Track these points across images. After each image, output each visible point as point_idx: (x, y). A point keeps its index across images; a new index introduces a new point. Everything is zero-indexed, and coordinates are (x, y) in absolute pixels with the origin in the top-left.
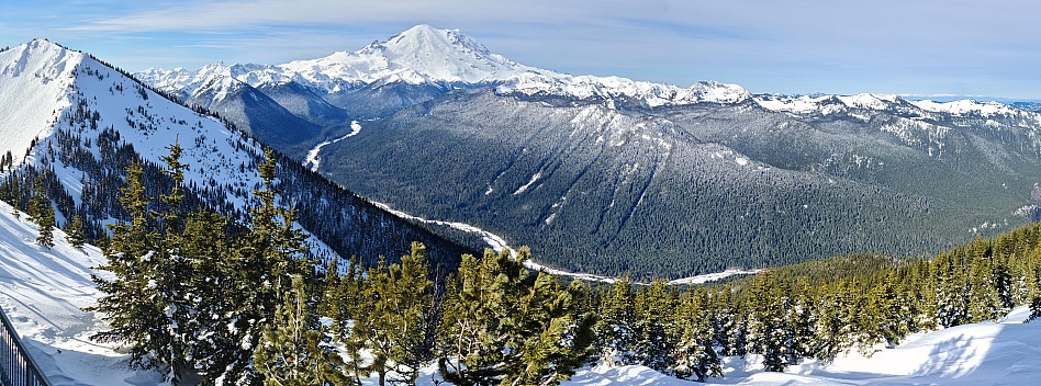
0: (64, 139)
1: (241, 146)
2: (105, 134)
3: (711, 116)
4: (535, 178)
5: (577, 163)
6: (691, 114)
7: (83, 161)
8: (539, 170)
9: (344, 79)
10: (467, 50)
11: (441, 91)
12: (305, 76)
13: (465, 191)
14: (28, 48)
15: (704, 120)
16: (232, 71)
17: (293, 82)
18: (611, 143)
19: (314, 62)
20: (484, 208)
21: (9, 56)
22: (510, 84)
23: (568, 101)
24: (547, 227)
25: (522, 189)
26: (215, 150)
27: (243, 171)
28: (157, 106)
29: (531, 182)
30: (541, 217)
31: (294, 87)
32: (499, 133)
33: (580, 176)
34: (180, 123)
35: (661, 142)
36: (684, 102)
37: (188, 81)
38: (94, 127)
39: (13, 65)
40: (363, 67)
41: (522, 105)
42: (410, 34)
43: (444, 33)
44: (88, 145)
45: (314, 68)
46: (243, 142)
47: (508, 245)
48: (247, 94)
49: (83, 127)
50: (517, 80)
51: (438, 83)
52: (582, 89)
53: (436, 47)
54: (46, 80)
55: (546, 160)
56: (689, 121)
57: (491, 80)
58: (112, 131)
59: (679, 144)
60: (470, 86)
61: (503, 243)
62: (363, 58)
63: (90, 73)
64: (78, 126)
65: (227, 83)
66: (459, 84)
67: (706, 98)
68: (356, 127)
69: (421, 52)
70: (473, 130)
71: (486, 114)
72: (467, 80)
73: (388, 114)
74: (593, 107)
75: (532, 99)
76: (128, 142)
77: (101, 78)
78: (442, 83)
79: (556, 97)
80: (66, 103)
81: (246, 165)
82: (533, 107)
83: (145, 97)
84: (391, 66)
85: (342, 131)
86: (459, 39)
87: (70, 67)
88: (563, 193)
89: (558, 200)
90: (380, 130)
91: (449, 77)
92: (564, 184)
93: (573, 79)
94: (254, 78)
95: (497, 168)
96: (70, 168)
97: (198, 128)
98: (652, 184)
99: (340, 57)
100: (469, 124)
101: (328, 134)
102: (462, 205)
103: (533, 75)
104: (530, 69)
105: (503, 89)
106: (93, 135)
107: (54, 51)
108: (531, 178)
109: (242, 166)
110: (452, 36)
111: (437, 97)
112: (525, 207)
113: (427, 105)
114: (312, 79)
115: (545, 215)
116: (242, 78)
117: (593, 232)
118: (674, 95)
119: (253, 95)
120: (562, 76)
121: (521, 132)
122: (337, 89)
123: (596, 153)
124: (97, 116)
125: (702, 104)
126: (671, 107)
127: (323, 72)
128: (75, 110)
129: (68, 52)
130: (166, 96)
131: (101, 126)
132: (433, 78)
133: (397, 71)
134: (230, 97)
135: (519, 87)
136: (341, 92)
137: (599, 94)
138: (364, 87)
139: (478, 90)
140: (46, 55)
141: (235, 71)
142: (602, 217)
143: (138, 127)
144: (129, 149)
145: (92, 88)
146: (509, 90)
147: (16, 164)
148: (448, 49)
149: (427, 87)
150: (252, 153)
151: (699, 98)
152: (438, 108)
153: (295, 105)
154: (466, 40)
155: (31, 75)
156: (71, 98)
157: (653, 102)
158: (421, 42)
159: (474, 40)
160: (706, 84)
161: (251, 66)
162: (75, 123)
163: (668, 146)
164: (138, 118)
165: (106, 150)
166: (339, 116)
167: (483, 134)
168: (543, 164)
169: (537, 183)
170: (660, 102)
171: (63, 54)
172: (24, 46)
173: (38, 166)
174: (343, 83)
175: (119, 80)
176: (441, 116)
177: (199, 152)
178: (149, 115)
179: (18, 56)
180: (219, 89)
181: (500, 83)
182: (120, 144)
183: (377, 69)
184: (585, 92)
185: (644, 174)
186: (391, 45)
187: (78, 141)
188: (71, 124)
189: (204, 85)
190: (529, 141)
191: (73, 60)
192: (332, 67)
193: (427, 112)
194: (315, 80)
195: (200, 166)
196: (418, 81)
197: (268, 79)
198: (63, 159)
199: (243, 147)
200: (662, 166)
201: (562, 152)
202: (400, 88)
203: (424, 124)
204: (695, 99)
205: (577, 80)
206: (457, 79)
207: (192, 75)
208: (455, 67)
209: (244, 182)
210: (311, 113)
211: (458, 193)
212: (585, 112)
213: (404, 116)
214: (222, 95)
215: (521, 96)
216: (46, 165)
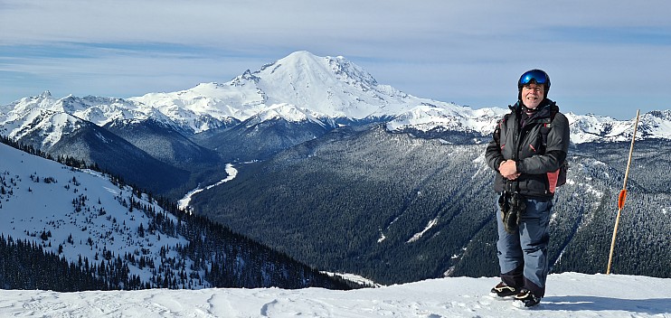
3: (664, 157)
4: (431, 224)
5: (480, 208)
8: (435, 216)
9: (214, 115)
10: (351, 81)
11: (325, 130)
12: (165, 112)
13: (356, 239)
15: (651, 163)
17: (150, 120)
19: (175, 95)
20: (377, 257)
22: (402, 119)
23: (468, 137)
25: (417, 236)
29: (427, 229)
30: (439, 269)
31: (152, 126)
32: (392, 174)
33: (484, 223)
35: (590, 189)
36: (622, 139)
40: (235, 102)
41: (417, 143)
42: (288, 62)
43: (326, 61)
45: (176, 102)
48: (90, 133)
50: (411, 115)
51: (321, 119)
52: (484, 123)
53: (317, 77)
55: (444, 204)
57: (379, 115)
59: (615, 192)
60: (356, 122)
62: (234, 91)
66: (343, 120)
67: (656, 134)
68: (231, 172)
69: (300, 83)
70: (362, 172)
71: (375, 154)
72: (352, 115)
73: (267, 156)
75: (427, 136)
78: (325, 120)
79: (455, 133)
82: (430, 145)
84: (266, 101)
85: (215, 176)
86: (343, 68)
88: (465, 243)
89: (458, 251)
90: (259, 173)
91: (332, 112)
92: (465, 233)
93: (473, 112)
94: (97, 114)
95: (389, 212)
98: (574, 240)
100: (358, 165)
101: (198, 180)
102: (353, 254)
103: (427, 108)
104: (425, 101)
105: (393, 126)
108: (426, 225)
110: (334, 65)
111: (320, 136)
112: (421, 257)
113: (310, 145)
114: (173, 116)
115: (443, 267)
116: (83, 114)
118: (608, 128)
120: (460, 109)
121: (415, 173)
122: (205, 127)
125: (648, 142)
126: (603, 144)
127: (187, 108)
132: (315, 114)
133: (274, 106)
134: (68, 139)
135: (413, 123)
136: (210, 131)
138: (237, 125)
139: (365, 127)
141: (70, 106)
146: (401, 126)
148: (330, 80)
149: (308, 125)
151: (645, 134)
152: (323, 148)
153: (155, 147)
154: (350, 69)
157: (577, 139)
158: (300, 72)
159: (360, 69)
163: (599, 194)
166: (210, 160)
167: (374, 176)
168: (440, 209)
169: (434, 229)
170: (587, 138)
174: (212, 120)
176: (326, 157)
180: (50, 130)
181: (391, 119)
183: (252, 104)
184: (488, 127)
185: (565, 227)
186: (265, 75)
190: (424, 182)
193: (311, 153)
196: (298, 117)
197: (117, 115)
200: (589, 219)
201: (463, 196)
202: (277, 126)
203: (308, 166)
204: (639, 135)
205: (479, 113)
206: (341, 114)
208: (339, 101)
210: (177, 156)
211: (347, 240)
213: (285, 158)
214: (55, 136)
215: (418, 134)
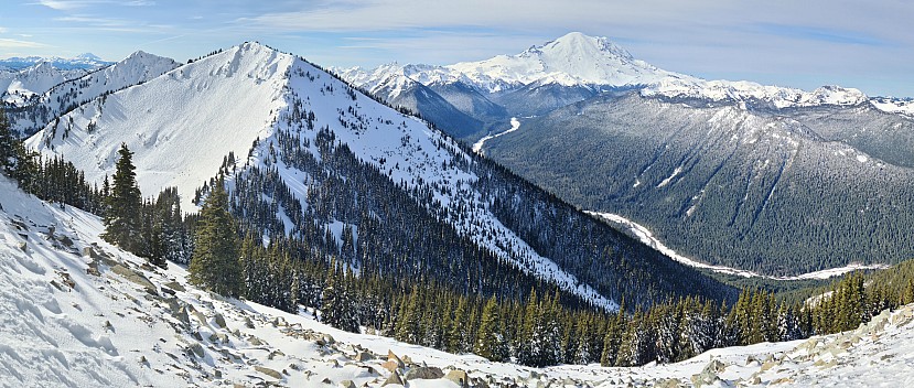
0: (285, 139)
1: (442, 145)
2: (321, 134)
3: (834, 116)
4: (676, 172)
5: (714, 158)
6: (815, 115)
7: (304, 162)
8: (680, 165)
9: (505, 79)
10: (613, 56)
11: (593, 93)
12: (469, 76)
13: (615, 184)
14: (240, 50)
15: (826, 120)
16: (405, 71)
17: (459, 82)
18: (745, 141)
19: (478, 64)
20: (633, 199)
21: (222, 58)
22: (654, 87)
23: (704, 103)
24: (688, 218)
25: (665, 182)
26: (419, 149)
27: (445, 169)
28: (365, 106)
29: (673, 176)
30: (683, 208)
31: (460, 87)
32: (645, 131)
33: (717, 170)
34: (387, 122)
35: (790, 140)
36: (808, 104)
37: (366, 79)
38: (311, 127)
39: (226, 66)
40: (521, 70)
41: (665, 106)
42: (565, 41)
43: (594, 40)
44: (307, 145)
45: (478, 69)
46: (444, 142)
47: (654, 236)
48: (418, 91)
49: (301, 127)
50: (660, 84)
51: (589, 85)
52: (718, 92)
53: (588, 53)
54: (259, 81)
55: (687, 155)
56: (812, 121)
57: (634, 84)
58: (327, 130)
59: (805, 142)
60: (616, 89)
61: (649, 234)
62: (522, 62)
63: (302, 75)
64: (296, 127)
65: (401, 81)
66: (607, 87)
67: (828, 101)
68: (515, 124)
69: (574, 56)
70: (621, 129)
71: (632, 114)
72: (613, 83)
73: (544, 113)
74: (728, 108)
75: (673, 101)
76: (343, 142)
77: (312, 79)
78: (592, 86)
79: (694, 99)
80: (282, 104)
81: (448, 163)
82: (675, 108)
83: (354, 98)
84: (546, 69)
85: (503, 127)
86: (606, 47)
87: (282, 69)
88: (702, 186)
89: (698, 193)
90: (538, 126)
91: (598, 80)
92: (703, 178)
93: (707, 83)
94: (424, 76)
95: (643, 163)
96: (292, 169)
97: (402, 128)
98: (781, 179)
99: (500, 59)
100: (618, 123)
101: (490, 129)
102: (613, 197)
103: (673, 79)
104: (670, 73)
105: (646, 92)
106: (311, 135)
107: (265, 53)
108: (673, 172)
109: (444, 164)
111: (588, 98)
112: (668, 199)
113: (579, 105)
114: (475, 79)
115: (686, 206)
116: (415, 77)
117: (730, 225)
118: (799, 97)
119: (424, 93)
120: (698, 81)
121: (664, 130)
122: (498, 88)
123: (731, 150)
124: (312, 116)
125: (825, 106)
126: (796, 108)
127: (485, 74)
128: (291, 110)
129: (279, 54)
130: (371, 97)
131: (318, 125)
132: (584, 82)
133: (552, 74)
134: (404, 94)
135: (662, 90)
136: (501, 91)
137: (732, 96)
138: (522, 88)
139: (624, 93)
140: (257, 58)
141: (407, 71)
142: (737, 209)
143: (350, 127)
144: (345, 149)
145: (304, 89)
146: (652, 93)
147: (240, 165)
148: (596, 55)
149: (578, 89)
150: (451, 151)
151: (822, 101)
152: (590, 108)
153: (460, 102)
154: (613, 47)
155: (244, 76)
156: (287, 99)
157: (780, 104)
159: (620, 47)
160: (828, 88)
161: (422, 66)
162: (292, 123)
163: (796, 144)
164: (348, 118)
165: (324, 150)
166: (499, 114)
167: (631, 133)
168: (683, 160)
169: (679, 176)
170: (786, 104)
171: (274, 56)
172: (237, 49)
173: (262, 168)
174: (503, 83)
175: (329, 81)
176: (592, 116)
177: (405, 151)
178: (358, 115)
179: (231, 58)
180: (394, 87)
181: (644, 87)
182: (336, 144)
183: (533, 72)
184: (718, 95)
185: (775, 170)
186: (546, 50)
187: (297, 141)
188: (289, 124)
189: (380, 83)
190: (671, 138)
191: (285, 62)
192: (493, 70)
193: (580, 112)
194: (478, 80)
195: (407, 164)
196: (570, 83)
197: (437, 78)
198: (286, 160)
199: (444, 146)
200: (790, 162)
201: (701, 148)
202: (554, 89)
203: (577, 122)
204: (818, 101)
205: (712, 84)
206: (605, 82)
207: (370, 74)
208: (603, 72)
209: (447, 179)
210: (476, 110)
211: (608, 185)
212: (721, 112)
213: (559, 115)
214: (397, 92)
215: (666, 99)
216: (269, 165)
